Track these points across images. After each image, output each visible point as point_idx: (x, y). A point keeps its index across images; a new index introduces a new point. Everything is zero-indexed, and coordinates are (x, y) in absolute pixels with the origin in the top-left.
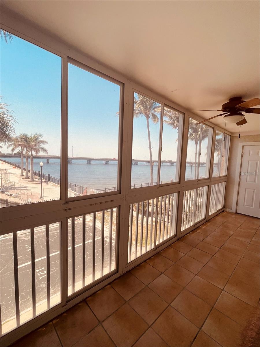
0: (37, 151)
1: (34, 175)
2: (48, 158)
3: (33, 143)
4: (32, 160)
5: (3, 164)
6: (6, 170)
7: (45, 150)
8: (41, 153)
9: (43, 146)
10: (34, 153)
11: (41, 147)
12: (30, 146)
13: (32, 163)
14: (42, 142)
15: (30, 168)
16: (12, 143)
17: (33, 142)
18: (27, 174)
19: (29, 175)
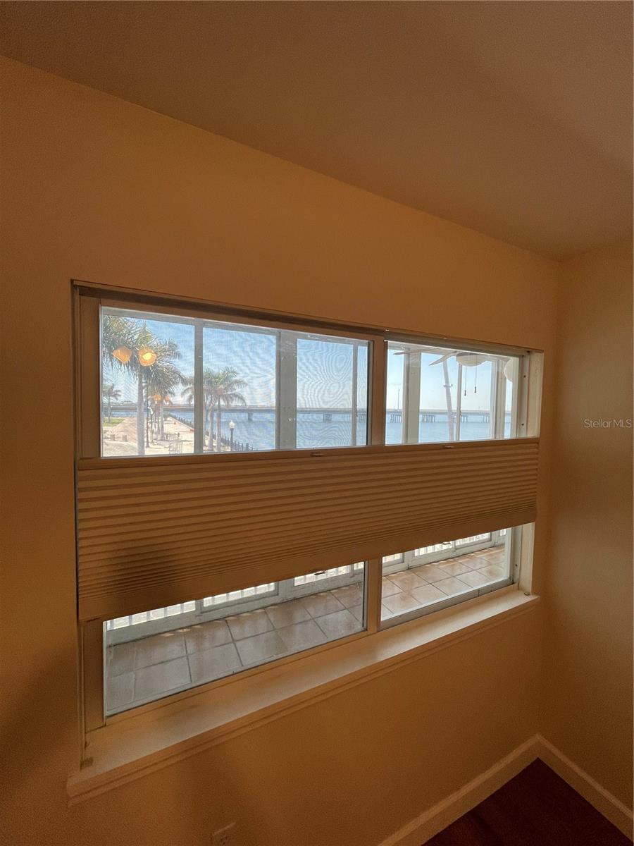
0: (227, 398)
1: (222, 444)
2: (250, 411)
3: (222, 386)
4: (219, 417)
5: (175, 424)
6: (179, 434)
7: (242, 399)
8: (236, 403)
9: (238, 390)
10: (222, 403)
11: (234, 392)
12: (216, 391)
13: (219, 423)
14: (239, 383)
15: (216, 432)
16: (188, 386)
17: (222, 383)
18: (211, 442)
19: (214, 444)
